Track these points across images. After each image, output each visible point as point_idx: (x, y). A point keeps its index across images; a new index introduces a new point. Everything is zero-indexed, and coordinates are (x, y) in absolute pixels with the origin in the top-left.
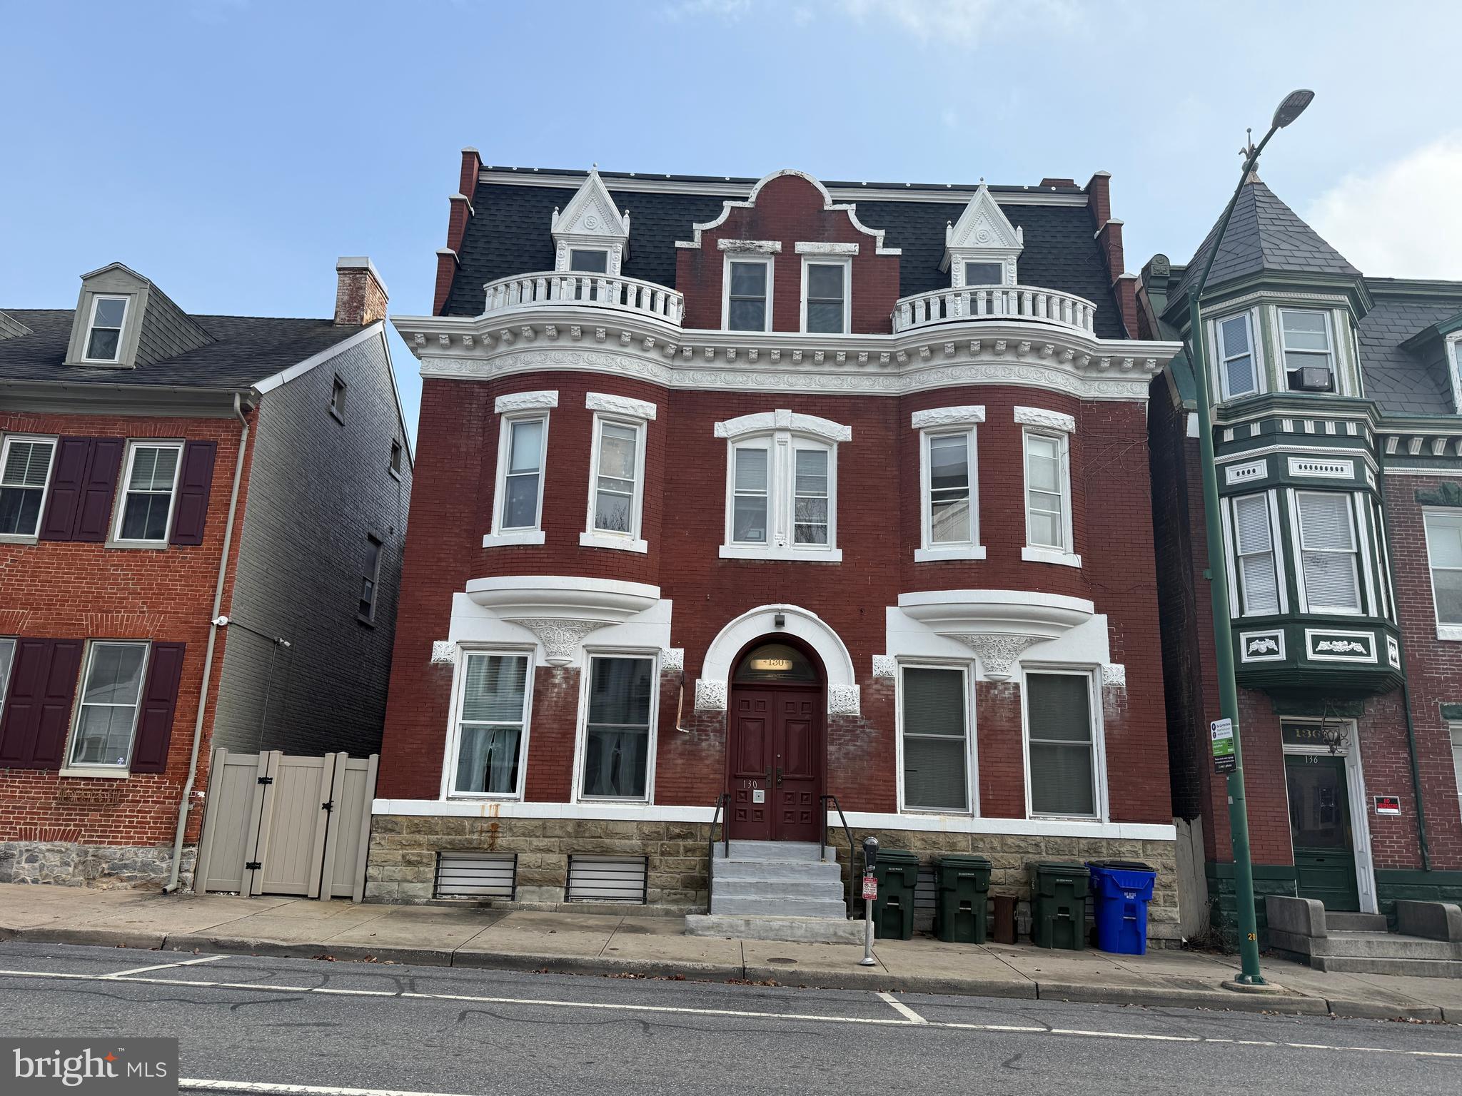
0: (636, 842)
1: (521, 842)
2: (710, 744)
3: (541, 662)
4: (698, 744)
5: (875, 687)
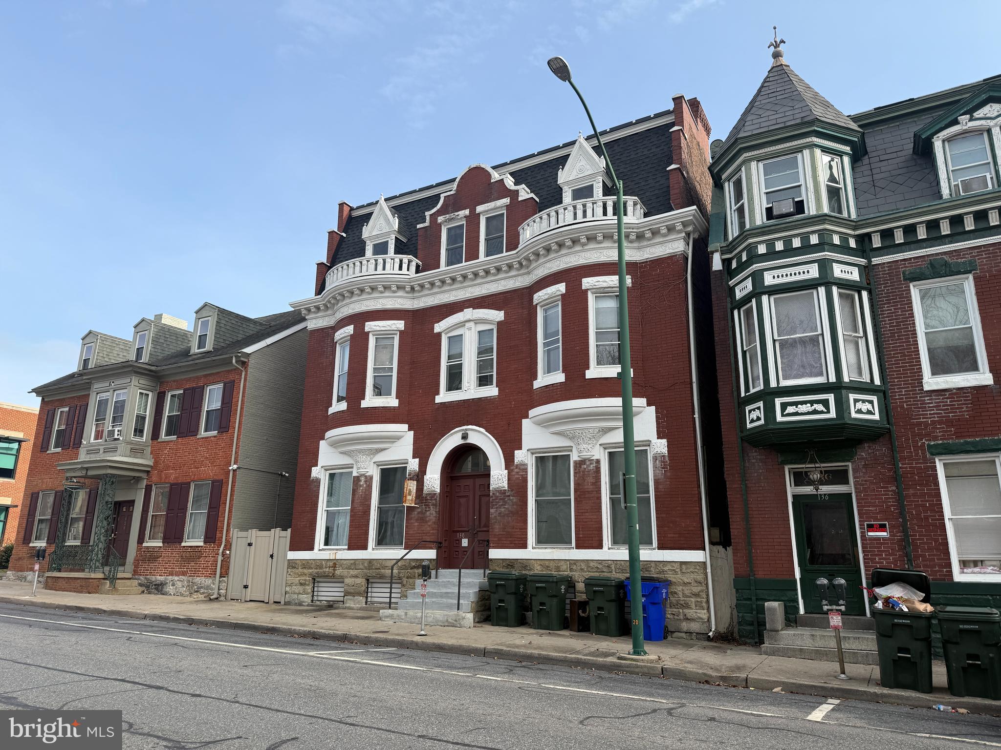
0: (395, 571)
1: (345, 572)
2: (431, 513)
3: (355, 474)
4: (425, 514)
5: (516, 470)
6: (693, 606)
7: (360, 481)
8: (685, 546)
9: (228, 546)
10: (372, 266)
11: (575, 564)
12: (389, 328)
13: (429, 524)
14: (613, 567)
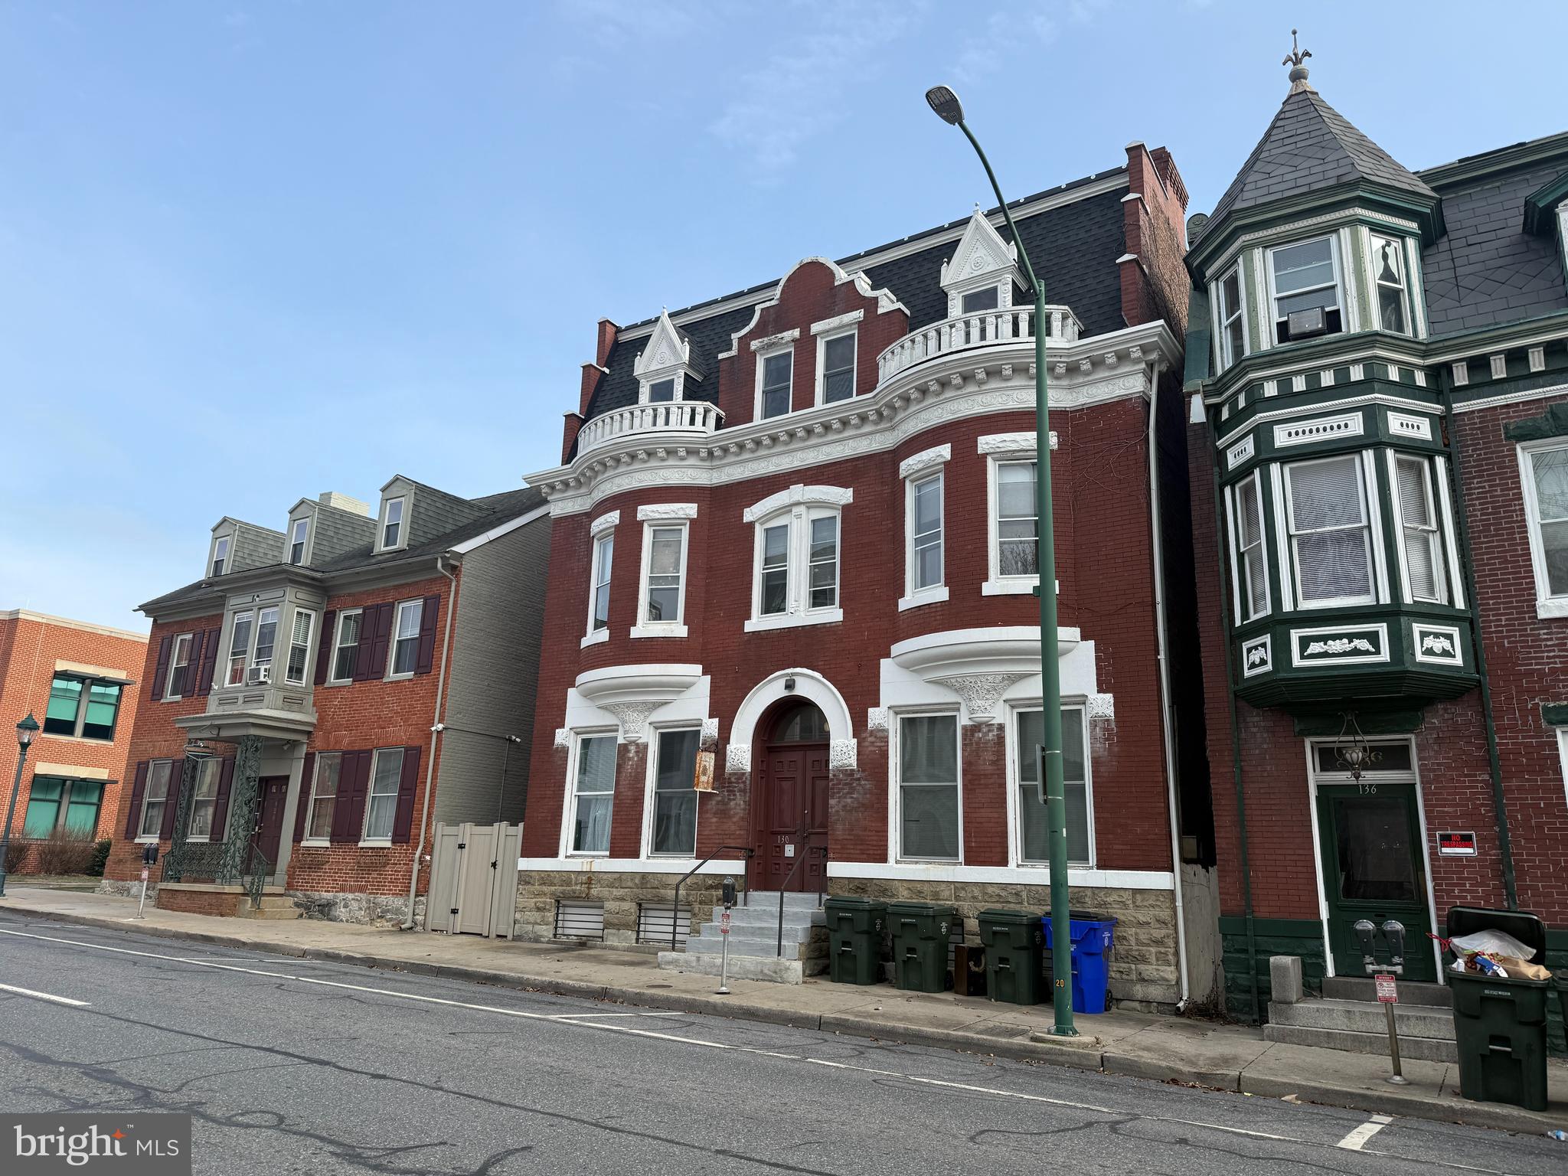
0: (682, 892)
1: (606, 892)
2: (737, 804)
3: (621, 740)
4: (727, 804)
5: (870, 739)
6: (1153, 959)
7: (629, 751)
8: (1141, 864)
9: (429, 848)
10: (648, 418)
11: (963, 889)
12: (673, 515)
13: (735, 820)
14: (1024, 895)
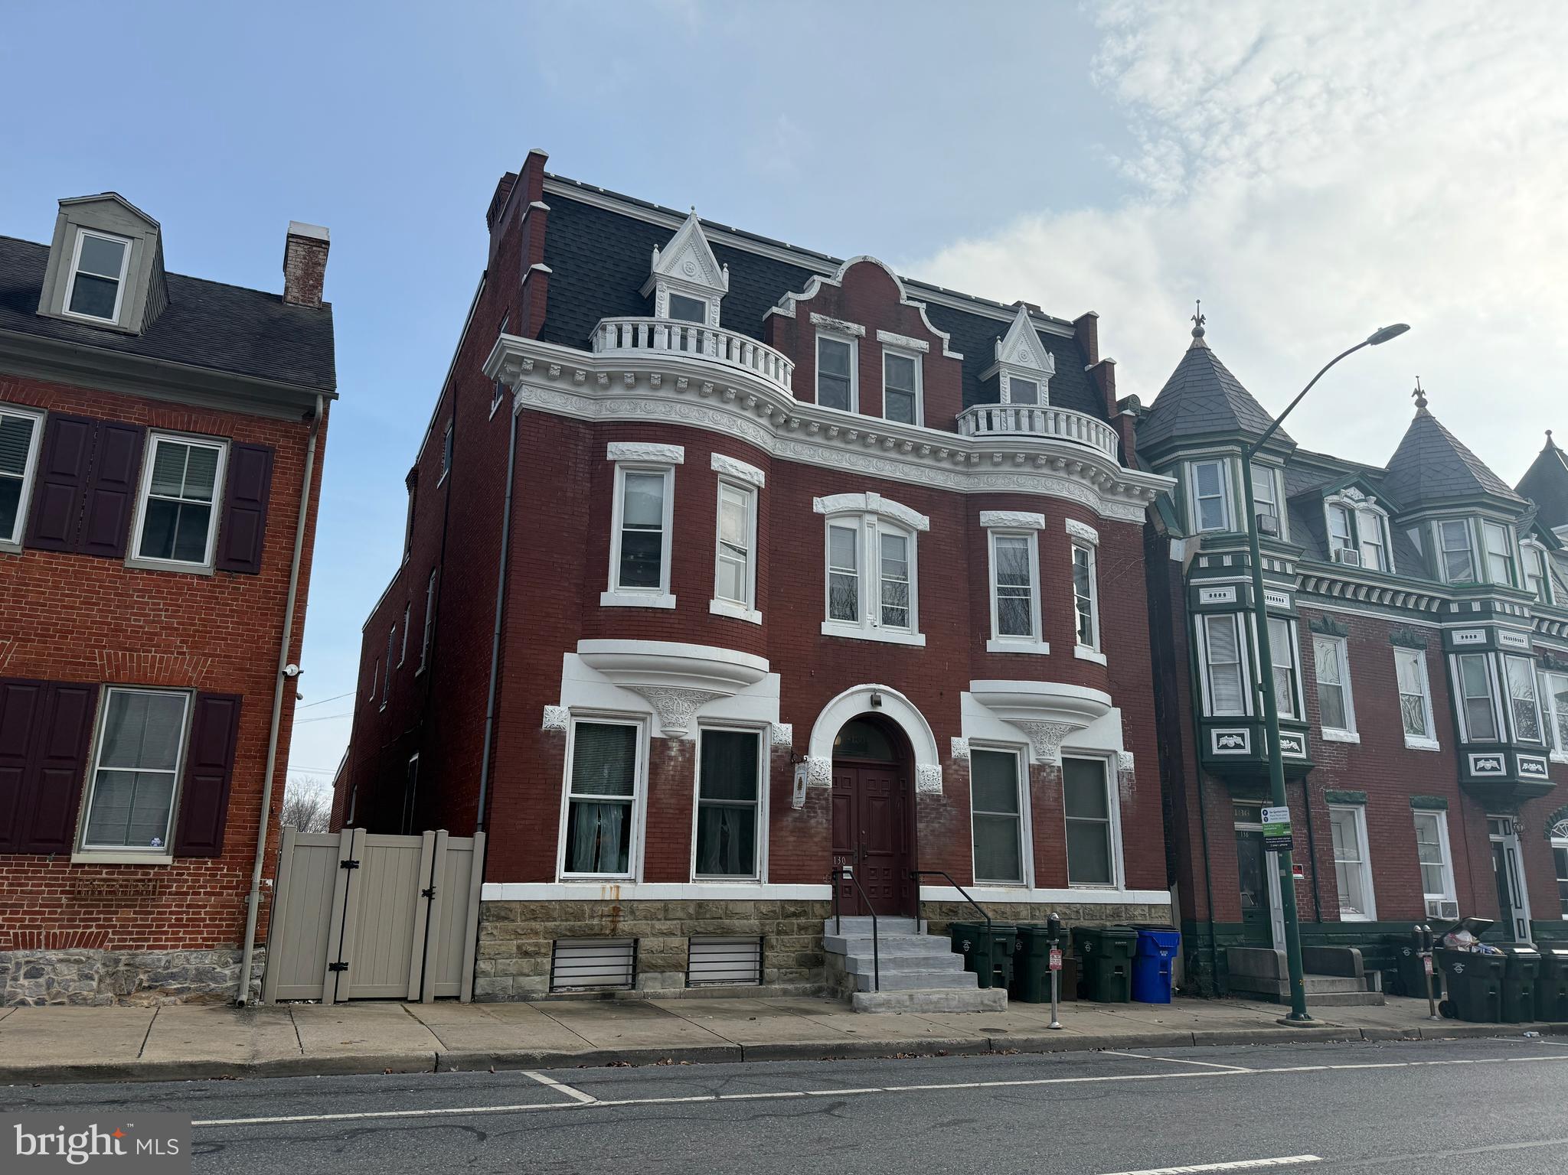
0: (754, 922)
1: (643, 926)
2: (818, 822)
3: (657, 733)
4: (807, 822)
5: (954, 767)
7: (670, 748)
8: (1153, 886)
9: (272, 868)
12: (744, 476)
13: (816, 840)
